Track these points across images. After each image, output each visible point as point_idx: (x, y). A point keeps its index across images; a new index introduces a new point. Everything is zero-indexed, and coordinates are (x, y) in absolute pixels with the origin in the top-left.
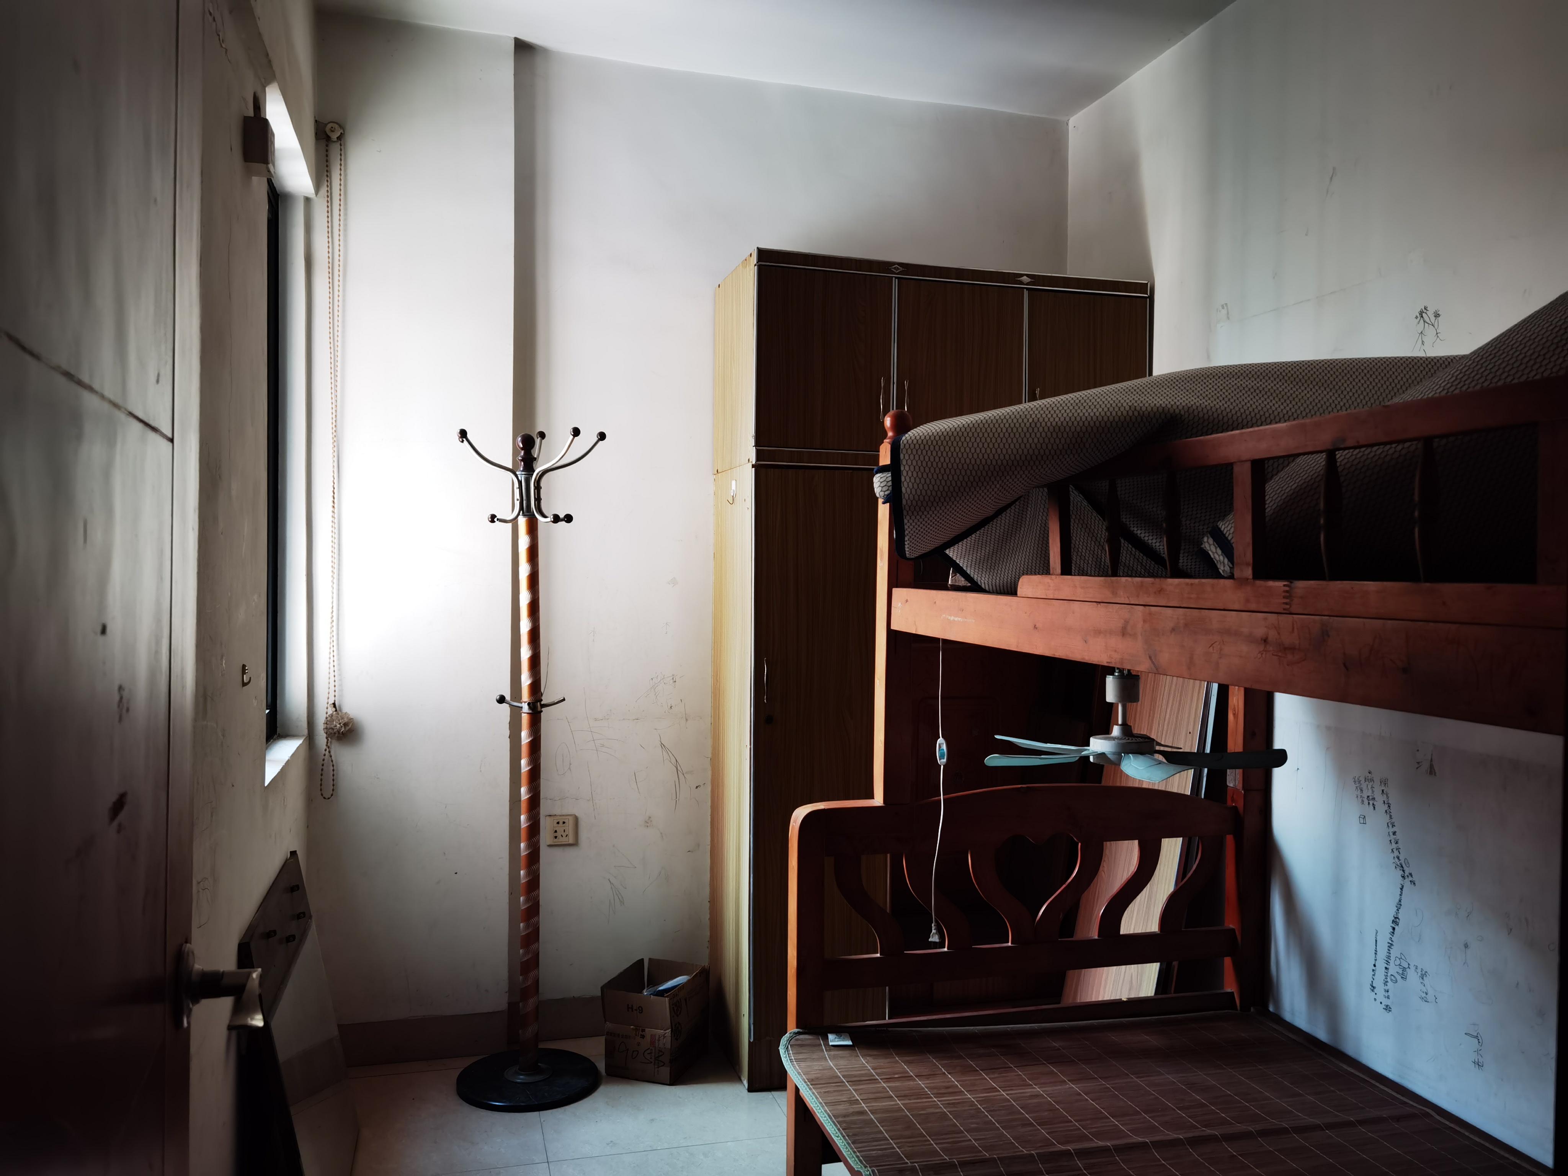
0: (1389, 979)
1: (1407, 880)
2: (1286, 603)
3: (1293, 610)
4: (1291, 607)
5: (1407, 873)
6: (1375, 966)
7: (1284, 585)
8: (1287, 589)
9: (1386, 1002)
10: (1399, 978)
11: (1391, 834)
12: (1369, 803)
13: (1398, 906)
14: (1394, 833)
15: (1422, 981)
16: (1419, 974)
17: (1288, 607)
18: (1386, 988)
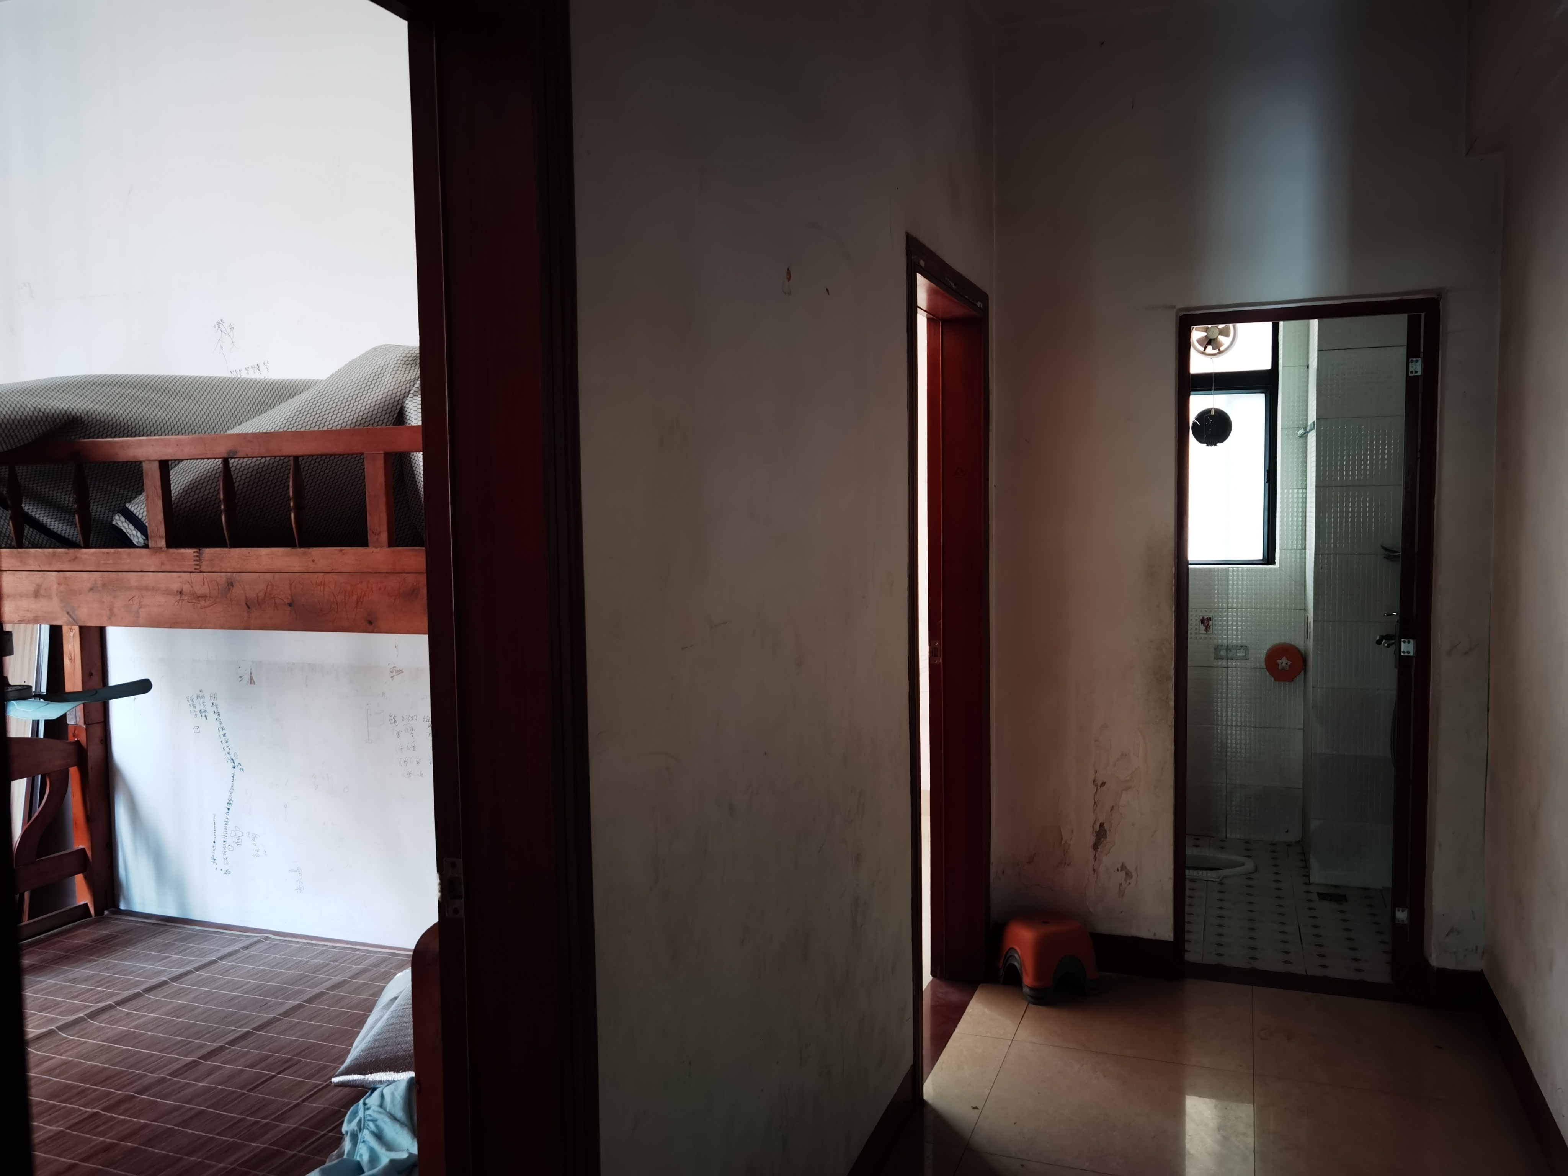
0: (227, 850)
1: (237, 769)
2: (197, 565)
3: (203, 569)
4: (200, 567)
5: (236, 764)
6: (214, 842)
7: (194, 552)
8: (197, 554)
9: (225, 868)
10: (235, 845)
11: (222, 736)
12: (202, 716)
13: (231, 790)
14: (224, 735)
15: (253, 842)
16: (251, 838)
17: (198, 567)
18: (225, 857)
